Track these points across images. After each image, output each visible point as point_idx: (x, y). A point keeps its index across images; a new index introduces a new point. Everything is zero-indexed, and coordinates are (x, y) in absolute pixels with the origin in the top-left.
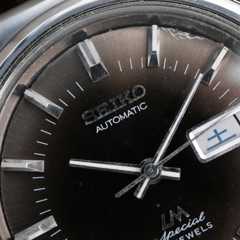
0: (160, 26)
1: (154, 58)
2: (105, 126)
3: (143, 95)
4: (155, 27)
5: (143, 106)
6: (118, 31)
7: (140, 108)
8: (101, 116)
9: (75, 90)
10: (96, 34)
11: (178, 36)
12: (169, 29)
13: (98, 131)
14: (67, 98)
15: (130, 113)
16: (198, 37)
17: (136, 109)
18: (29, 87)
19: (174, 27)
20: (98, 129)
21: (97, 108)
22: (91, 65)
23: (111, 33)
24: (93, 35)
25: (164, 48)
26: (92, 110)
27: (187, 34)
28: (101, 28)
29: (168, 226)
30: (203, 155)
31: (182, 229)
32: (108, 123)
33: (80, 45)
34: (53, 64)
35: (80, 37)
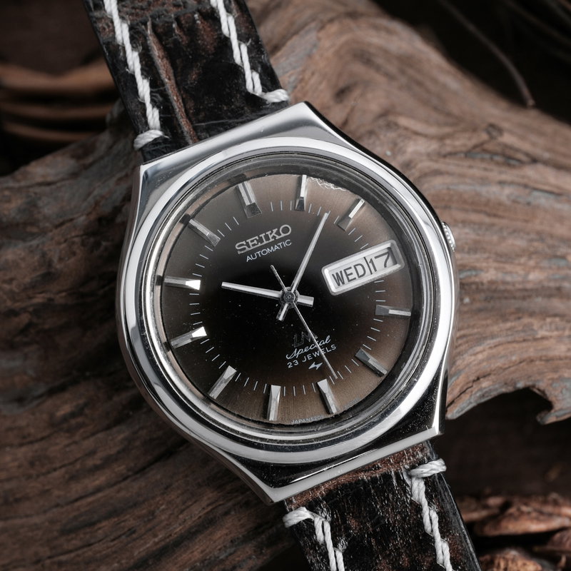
0: (309, 175)
1: (301, 203)
2: (254, 257)
3: (289, 233)
4: (304, 177)
5: (288, 243)
6: (273, 176)
7: (285, 244)
8: (252, 248)
9: (232, 224)
10: (254, 177)
11: (323, 186)
12: (317, 179)
13: (248, 260)
14: (225, 230)
15: (276, 247)
16: (340, 188)
17: (282, 245)
18: (193, 217)
19: (321, 178)
20: (248, 258)
21: (249, 241)
22: (247, 203)
23: (267, 178)
24: (251, 178)
25: (311, 194)
26: (244, 243)
27: (332, 186)
28: (258, 173)
29: (299, 345)
30: (334, 288)
31: (310, 348)
32: (257, 254)
33: (240, 185)
34: (215, 199)
35: (241, 178)
